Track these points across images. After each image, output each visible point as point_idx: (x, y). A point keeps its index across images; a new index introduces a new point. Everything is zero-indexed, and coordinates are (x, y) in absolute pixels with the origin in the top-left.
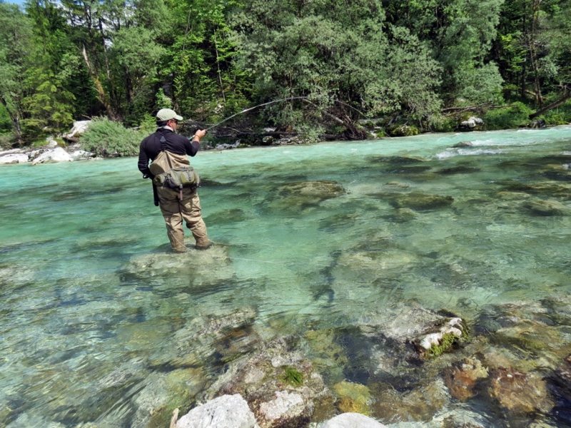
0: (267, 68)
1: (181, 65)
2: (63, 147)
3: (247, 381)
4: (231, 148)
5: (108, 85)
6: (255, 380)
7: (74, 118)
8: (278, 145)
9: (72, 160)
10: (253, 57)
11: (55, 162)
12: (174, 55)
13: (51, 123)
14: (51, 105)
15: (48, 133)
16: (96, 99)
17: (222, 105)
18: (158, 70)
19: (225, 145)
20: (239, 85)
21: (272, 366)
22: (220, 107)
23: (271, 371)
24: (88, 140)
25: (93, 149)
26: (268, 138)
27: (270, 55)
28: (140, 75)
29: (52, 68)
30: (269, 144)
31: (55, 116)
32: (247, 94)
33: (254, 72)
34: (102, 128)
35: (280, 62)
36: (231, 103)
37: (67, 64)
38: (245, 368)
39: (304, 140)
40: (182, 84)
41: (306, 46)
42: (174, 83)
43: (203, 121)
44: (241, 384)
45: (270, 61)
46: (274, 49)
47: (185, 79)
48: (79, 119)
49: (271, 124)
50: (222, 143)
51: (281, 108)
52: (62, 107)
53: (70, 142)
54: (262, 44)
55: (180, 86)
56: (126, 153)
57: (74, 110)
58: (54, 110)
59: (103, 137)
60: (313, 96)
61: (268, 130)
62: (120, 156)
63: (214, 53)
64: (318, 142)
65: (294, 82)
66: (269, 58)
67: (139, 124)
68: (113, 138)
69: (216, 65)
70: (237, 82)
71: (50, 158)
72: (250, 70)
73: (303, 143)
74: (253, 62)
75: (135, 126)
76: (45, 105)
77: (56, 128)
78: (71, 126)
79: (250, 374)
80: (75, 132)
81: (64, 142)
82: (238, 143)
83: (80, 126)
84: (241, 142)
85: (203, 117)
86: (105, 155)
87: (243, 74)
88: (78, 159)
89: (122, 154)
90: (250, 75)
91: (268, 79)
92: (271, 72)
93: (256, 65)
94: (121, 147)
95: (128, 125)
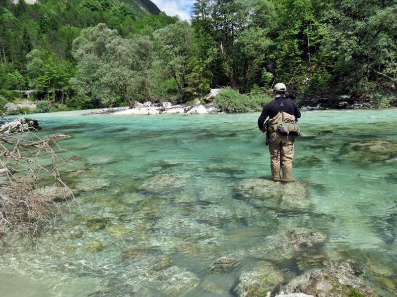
0: (348, 50)
1: (282, 50)
2: (203, 105)
3: (318, 288)
4: (312, 110)
5: (233, 66)
6: (325, 289)
7: (211, 87)
8: (350, 108)
9: (207, 113)
10: (338, 42)
11: (198, 114)
12: (277, 44)
13: (198, 90)
14: (199, 79)
15: (196, 96)
16: (225, 75)
17: (309, 78)
18: (266, 56)
19: (308, 107)
20: (324, 63)
21: (338, 283)
22: (307, 79)
23: (338, 286)
24: (218, 101)
25: (220, 107)
26: (343, 103)
27: (352, 39)
28: (252, 58)
29: (202, 57)
30: (344, 107)
31: (200, 87)
32: (330, 70)
33: (338, 53)
34: (227, 94)
35: (360, 44)
36: (316, 76)
37: (210, 55)
38: (317, 277)
39: (376, 106)
40: (281, 64)
41: (386, 30)
42: (275, 63)
43: (294, 89)
44: (313, 288)
45: (351, 44)
46: (356, 35)
47: (283, 61)
48: (214, 88)
49: (346, 93)
50: (306, 106)
51: (358, 80)
52: (204, 80)
53: (207, 102)
54: (346, 32)
55: (280, 66)
56: (240, 111)
57: (211, 83)
58: (201, 82)
59: (227, 99)
60: (389, 70)
61: (345, 97)
62: (235, 112)
63: (306, 41)
64: (389, 107)
65: (372, 60)
66: (351, 42)
67: (250, 92)
68: (233, 100)
69: (307, 49)
70: (323, 61)
71: (196, 111)
72: (333, 52)
73: (374, 108)
74: (337, 45)
75: (247, 93)
76: (196, 79)
77: (200, 93)
78: (209, 92)
79: (320, 284)
80: (211, 95)
81: (204, 102)
82: (318, 107)
83: (214, 92)
84: (321, 106)
85: (294, 87)
86: (227, 111)
87: (327, 55)
88: (211, 113)
89: (237, 111)
90: (334, 56)
91: (348, 58)
92: (352, 52)
93: (339, 47)
94: (237, 106)
95: (242, 92)
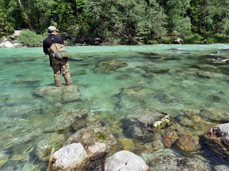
0: (98, 13)
1: (62, 9)
2: (10, 41)
3: (83, 138)
4: (81, 45)
5: (29, 15)
6: (87, 138)
7: (14, 29)
8: (101, 45)
9: (14, 47)
10: (92, 8)
11: (6, 47)
12: (58, 5)
13: (4, 31)
14: (4, 23)
15: (3, 35)
16: (25, 21)
17: (78, 27)
18: (52, 11)
19: (79, 44)
20: (86, 19)
21: (94, 132)
22: (78, 28)
23: (94, 134)
24: (21, 39)
25: (23, 43)
26: (97, 42)
27: (99, 7)
28: (44, 12)
29: (5, 7)
30: (97, 45)
31: (6, 28)
32: (89, 24)
33: (92, 14)
34: (27, 34)
35: (103, 11)
36: (82, 27)
37: (11, 5)
38: (83, 133)
39: (112, 44)
40: (62, 17)
41: (114, 5)
42: (58, 17)
43: (70, 33)
44: (81, 139)
45: (99, 10)
46: (101, 5)
47: (63, 15)
48: (17, 30)
49: (98, 36)
50: (78, 43)
51: (103, 30)
52: (9, 24)
53: (13, 39)
54: (96, 2)
55: (61, 18)
56: (37, 45)
57: (15, 26)
58: (5, 25)
59: (27, 38)
60: (116, 26)
61: (97, 39)
62: (34, 46)
63: (76, 5)
64: (118, 45)
65: (109, 19)
66: (99, 8)
67: (43, 34)
68: (32, 38)
69: (76, 10)
70: (85, 18)
71: (4, 45)
72: (90, 13)
73: (111, 45)
75: (41, 34)
76: (2, 23)
77: (7, 33)
78: (13, 32)
79: (85, 135)
80: (15, 35)
81: (10, 39)
82: (84, 44)
83: (17, 33)
84: (86, 43)
85: (70, 32)
86: (28, 45)
87: (87, 15)
88: (16, 47)
89: (35, 45)
90: (91, 15)
91: (98, 17)
92: (99, 15)
93: (93, 11)
94: (35, 42)
95: (38, 33)
